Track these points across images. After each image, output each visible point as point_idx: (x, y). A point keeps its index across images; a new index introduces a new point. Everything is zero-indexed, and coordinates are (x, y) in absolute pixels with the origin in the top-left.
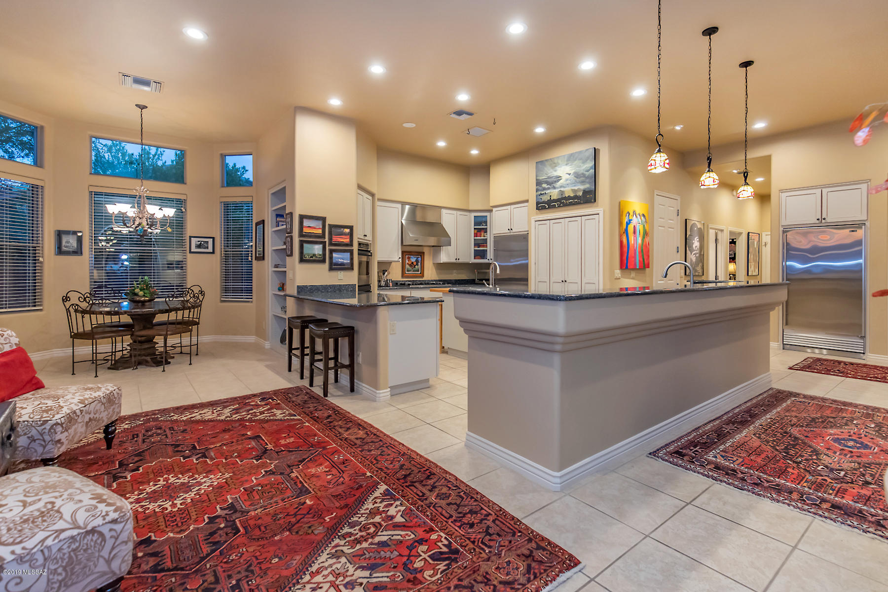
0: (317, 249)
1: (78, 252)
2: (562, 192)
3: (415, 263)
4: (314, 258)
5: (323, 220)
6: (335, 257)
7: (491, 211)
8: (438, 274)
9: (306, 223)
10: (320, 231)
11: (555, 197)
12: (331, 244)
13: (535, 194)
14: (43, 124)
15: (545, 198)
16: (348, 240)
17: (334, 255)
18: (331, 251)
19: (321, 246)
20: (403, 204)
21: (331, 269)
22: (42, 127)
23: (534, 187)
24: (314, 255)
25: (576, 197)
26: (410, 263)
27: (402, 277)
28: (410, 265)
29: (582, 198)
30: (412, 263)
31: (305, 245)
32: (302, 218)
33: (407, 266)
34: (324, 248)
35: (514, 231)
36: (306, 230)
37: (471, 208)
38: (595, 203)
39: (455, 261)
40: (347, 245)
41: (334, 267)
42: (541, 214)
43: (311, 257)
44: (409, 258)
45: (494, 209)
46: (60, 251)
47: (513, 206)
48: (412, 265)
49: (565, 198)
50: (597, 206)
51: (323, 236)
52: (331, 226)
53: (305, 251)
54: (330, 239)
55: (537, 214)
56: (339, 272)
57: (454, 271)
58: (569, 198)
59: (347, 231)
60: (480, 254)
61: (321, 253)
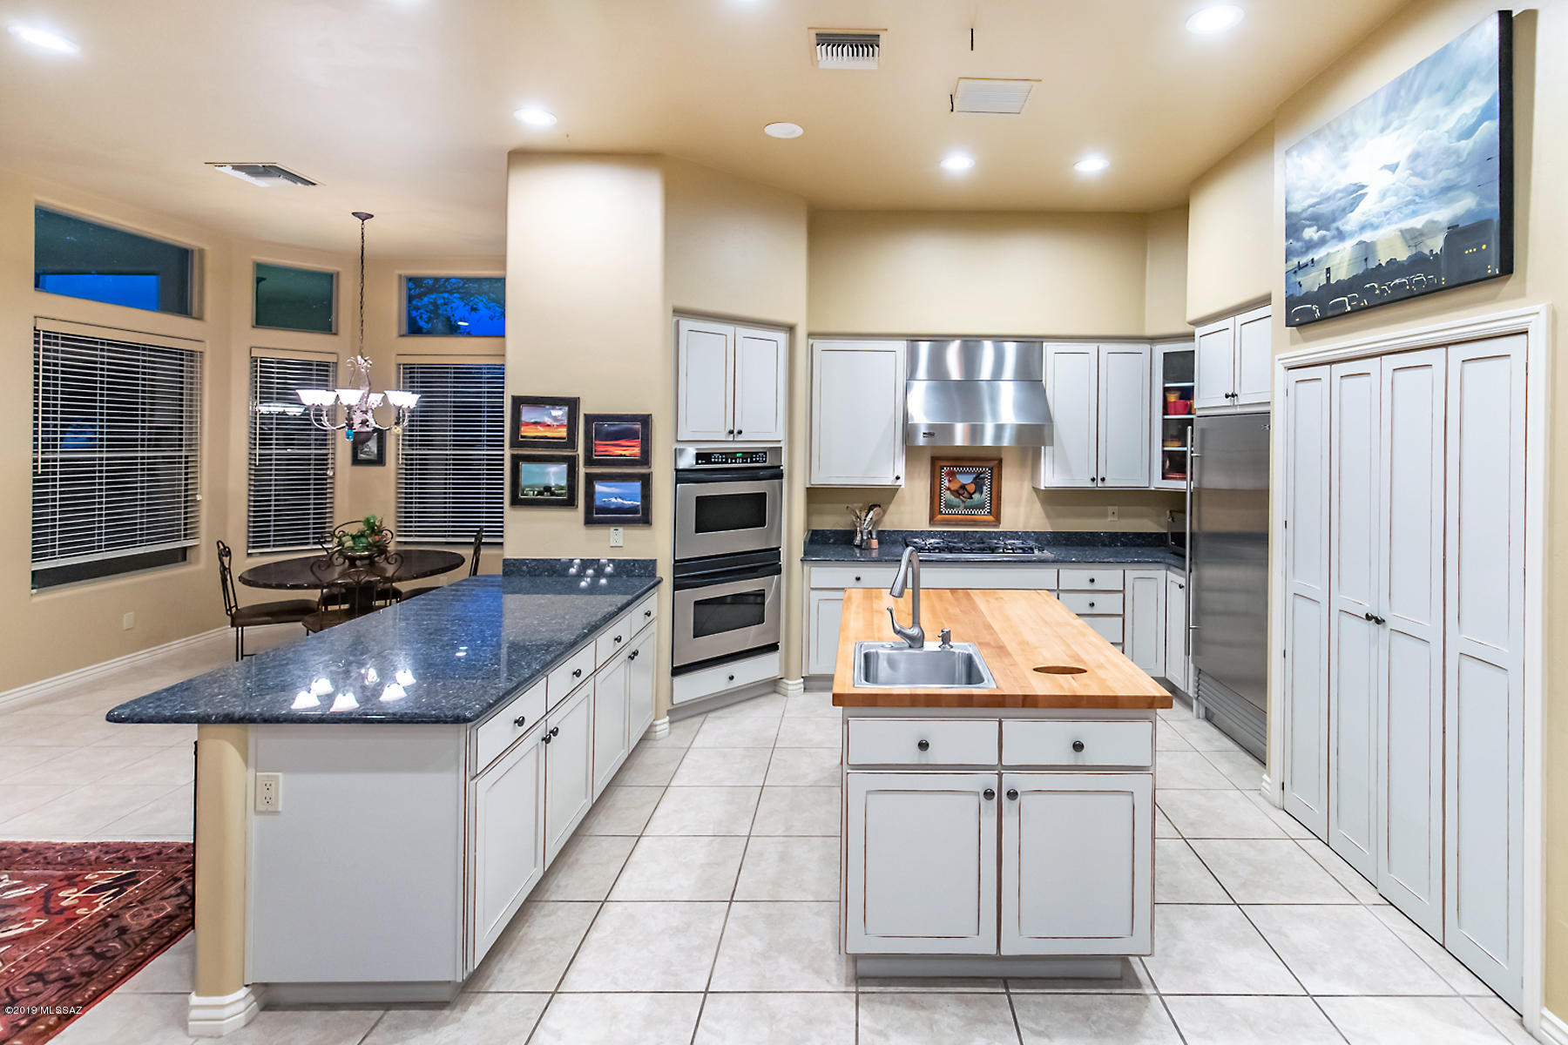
0: (554, 473)
1: (380, 460)
2: (1367, 250)
3: (971, 488)
4: (547, 496)
5: (572, 404)
6: (600, 493)
7: (1190, 337)
8: (1048, 516)
9: (528, 415)
10: (563, 432)
11: (1341, 274)
12: (589, 462)
13: (1281, 267)
14: (338, 269)
15: (1312, 281)
16: (637, 450)
17: (600, 488)
18: (591, 480)
19: (564, 466)
20: (914, 339)
21: (589, 521)
22: (338, 273)
23: (1281, 244)
24: (548, 489)
25: (1419, 262)
26: (955, 486)
27: (932, 520)
28: (956, 493)
29: (1443, 264)
30: (963, 487)
31: (524, 466)
32: (518, 402)
33: (947, 495)
34: (572, 474)
35: (1242, 400)
36: (527, 432)
37: (1149, 331)
38: (1511, 284)
39: (1090, 484)
40: (631, 463)
41: (597, 516)
42: (1306, 340)
43: (540, 493)
44: (952, 475)
45: (1199, 331)
46: (356, 461)
47: (1241, 318)
48: (961, 491)
49: (1379, 273)
50: (1521, 294)
51: (571, 442)
52: (590, 419)
53: (525, 480)
54: (589, 450)
55: (1293, 342)
56: (612, 529)
57: (1111, 509)
58: (1394, 268)
59: (638, 426)
60: (1175, 464)
61: (564, 483)
